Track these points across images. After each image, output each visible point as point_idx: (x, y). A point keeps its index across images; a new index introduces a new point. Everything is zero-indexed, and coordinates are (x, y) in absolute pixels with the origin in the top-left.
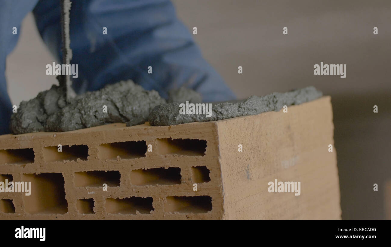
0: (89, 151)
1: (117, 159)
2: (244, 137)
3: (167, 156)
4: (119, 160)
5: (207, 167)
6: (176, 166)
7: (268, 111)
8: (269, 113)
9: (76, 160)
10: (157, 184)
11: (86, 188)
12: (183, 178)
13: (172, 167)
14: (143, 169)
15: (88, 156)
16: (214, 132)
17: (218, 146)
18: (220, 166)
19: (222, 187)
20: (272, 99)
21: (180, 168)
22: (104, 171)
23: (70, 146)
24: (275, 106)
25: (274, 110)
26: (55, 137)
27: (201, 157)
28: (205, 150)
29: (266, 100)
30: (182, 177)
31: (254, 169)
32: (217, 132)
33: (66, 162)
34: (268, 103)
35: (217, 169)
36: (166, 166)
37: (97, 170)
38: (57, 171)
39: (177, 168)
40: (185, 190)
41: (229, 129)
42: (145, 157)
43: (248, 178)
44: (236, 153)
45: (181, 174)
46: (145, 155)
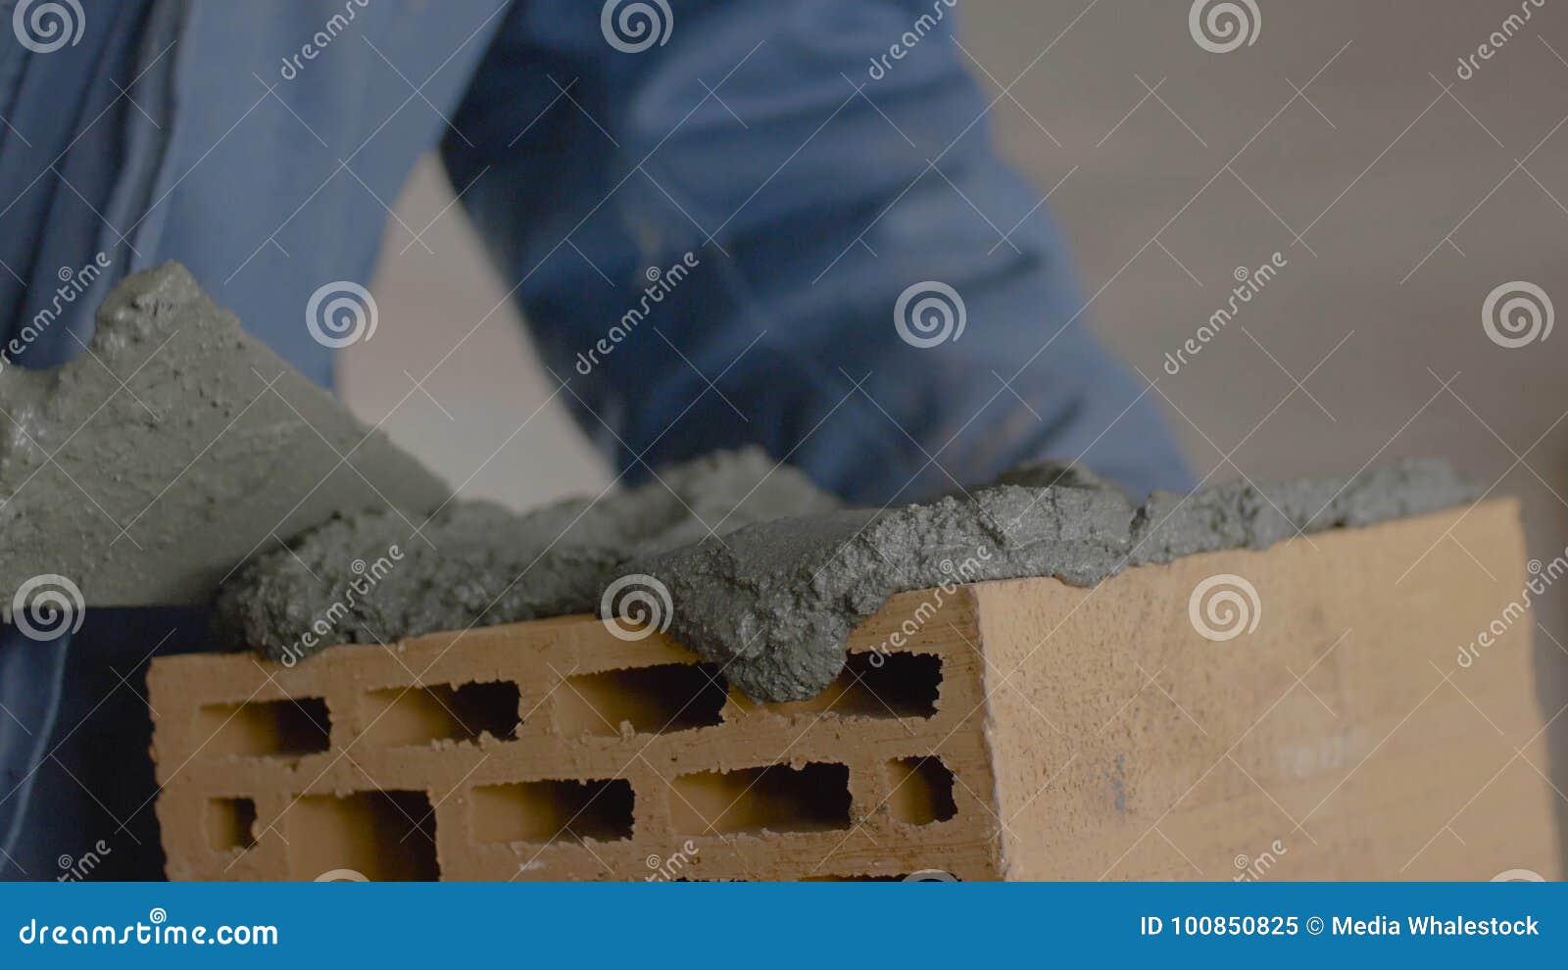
0: (522, 703)
1: (621, 735)
2: (1102, 644)
3: (799, 719)
4: (629, 738)
5: (943, 760)
6: (833, 760)
7: (1218, 549)
8: (1222, 555)
9: (475, 741)
10: (765, 831)
11: (514, 845)
12: (860, 805)
13: (819, 763)
14: (714, 770)
15: (520, 724)
16: (965, 623)
17: (982, 676)
18: (991, 757)
19: (999, 838)
20: (1235, 502)
21: (845, 764)
22: (576, 781)
23: (455, 688)
24: (1247, 530)
25: (1244, 545)
26: (402, 653)
27: (920, 720)
28: (936, 695)
29: (1210, 506)
30: (853, 802)
31: (1145, 772)
32: (977, 621)
33: (443, 749)
34: (1218, 518)
35: (981, 767)
36: (797, 759)
37: (550, 777)
38: (409, 784)
39: (835, 764)
40: (864, 854)
41: (1030, 613)
42: (720, 724)
43: (1118, 807)
44: (1065, 709)
45: (850, 788)
46: (721, 717)
